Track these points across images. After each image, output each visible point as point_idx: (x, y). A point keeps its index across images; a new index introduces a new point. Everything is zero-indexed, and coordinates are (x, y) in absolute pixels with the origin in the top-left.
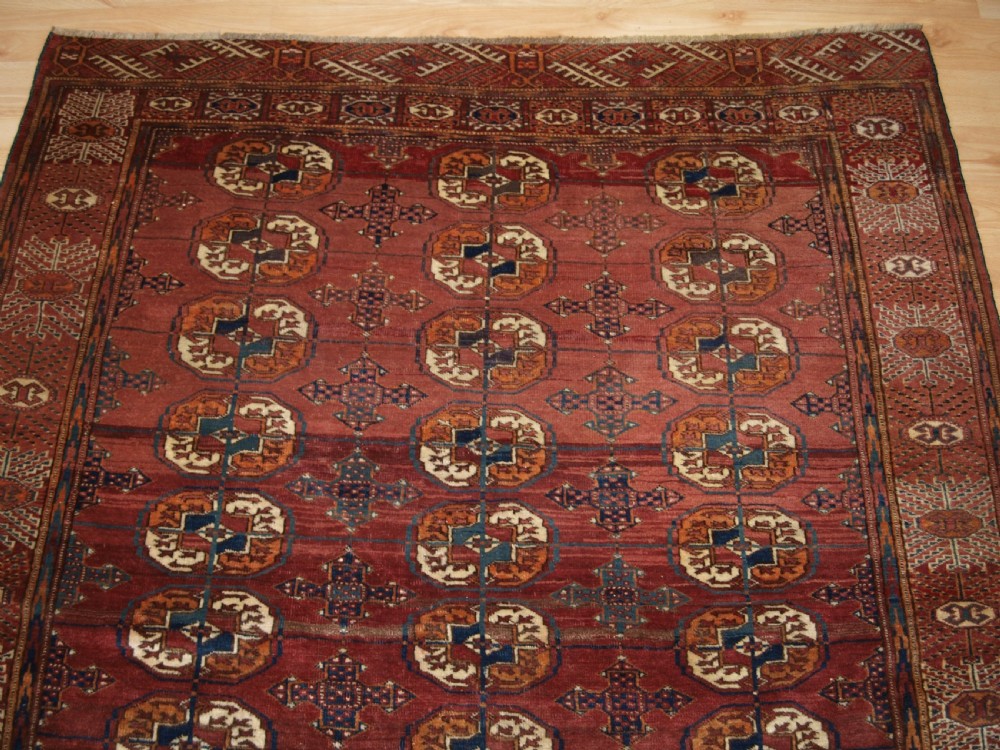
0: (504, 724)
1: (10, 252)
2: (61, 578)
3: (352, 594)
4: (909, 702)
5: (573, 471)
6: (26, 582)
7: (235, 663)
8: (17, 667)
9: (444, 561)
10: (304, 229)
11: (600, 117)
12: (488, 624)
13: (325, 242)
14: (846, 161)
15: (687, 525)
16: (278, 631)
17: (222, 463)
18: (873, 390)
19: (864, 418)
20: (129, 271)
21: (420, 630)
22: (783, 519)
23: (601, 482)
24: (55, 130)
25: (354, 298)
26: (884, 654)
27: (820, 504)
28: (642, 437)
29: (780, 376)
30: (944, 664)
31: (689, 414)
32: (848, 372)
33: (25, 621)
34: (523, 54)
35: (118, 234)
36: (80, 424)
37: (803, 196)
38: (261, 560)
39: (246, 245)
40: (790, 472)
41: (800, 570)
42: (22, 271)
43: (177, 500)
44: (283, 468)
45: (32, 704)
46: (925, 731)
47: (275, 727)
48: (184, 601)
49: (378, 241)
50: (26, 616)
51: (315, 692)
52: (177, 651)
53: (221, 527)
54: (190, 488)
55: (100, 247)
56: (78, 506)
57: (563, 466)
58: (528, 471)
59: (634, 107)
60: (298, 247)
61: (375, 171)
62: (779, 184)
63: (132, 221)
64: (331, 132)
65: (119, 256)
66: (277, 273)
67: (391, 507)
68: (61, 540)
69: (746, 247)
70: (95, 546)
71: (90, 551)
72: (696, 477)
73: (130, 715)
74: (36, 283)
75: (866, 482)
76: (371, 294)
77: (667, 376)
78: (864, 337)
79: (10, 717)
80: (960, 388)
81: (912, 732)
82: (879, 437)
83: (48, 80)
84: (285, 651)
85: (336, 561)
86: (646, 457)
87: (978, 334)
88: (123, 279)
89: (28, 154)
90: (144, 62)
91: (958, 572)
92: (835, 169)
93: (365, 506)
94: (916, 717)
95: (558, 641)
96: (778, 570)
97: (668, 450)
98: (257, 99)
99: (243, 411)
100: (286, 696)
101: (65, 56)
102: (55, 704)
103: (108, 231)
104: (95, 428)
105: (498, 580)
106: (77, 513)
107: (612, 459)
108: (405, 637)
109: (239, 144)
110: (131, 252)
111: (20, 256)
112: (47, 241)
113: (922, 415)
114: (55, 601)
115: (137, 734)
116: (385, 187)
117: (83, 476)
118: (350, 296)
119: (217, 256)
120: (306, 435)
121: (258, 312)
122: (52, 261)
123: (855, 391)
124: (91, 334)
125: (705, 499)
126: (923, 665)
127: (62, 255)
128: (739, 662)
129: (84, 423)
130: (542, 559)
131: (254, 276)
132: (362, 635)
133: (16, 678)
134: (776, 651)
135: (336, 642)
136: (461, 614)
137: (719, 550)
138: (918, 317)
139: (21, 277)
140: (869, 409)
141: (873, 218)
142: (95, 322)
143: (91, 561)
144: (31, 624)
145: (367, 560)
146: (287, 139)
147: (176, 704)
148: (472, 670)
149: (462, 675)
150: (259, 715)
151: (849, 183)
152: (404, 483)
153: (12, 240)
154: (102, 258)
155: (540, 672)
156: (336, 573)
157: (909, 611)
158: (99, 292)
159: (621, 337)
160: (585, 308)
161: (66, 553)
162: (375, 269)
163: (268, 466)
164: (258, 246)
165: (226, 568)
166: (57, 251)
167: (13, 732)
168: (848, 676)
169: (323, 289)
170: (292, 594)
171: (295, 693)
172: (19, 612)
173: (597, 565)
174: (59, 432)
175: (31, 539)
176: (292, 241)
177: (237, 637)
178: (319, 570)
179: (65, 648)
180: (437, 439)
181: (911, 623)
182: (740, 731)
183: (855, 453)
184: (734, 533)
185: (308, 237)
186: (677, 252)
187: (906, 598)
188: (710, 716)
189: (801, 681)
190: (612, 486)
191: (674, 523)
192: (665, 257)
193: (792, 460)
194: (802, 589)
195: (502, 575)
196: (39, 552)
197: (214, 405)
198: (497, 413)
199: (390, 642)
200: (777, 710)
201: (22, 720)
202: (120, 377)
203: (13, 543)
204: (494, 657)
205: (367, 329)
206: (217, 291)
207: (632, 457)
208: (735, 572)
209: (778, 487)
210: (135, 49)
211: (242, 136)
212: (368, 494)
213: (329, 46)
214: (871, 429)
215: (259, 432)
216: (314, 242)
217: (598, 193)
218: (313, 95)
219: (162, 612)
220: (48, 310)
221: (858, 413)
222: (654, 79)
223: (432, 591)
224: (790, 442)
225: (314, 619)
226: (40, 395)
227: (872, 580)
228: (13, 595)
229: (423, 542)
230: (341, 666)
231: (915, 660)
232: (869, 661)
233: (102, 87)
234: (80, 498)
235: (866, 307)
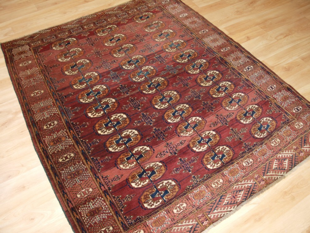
0: (166, 94)
2: (67, 114)
3: (126, 89)
4: (226, 62)
5: (151, 58)
6: (60, 118)
7: (112, 109)
8: (68, 131)
9: (138, 78)
10: (77, 49)
11: (119, 16)
12: (153, 82)
13: (83, 49)
14: (164, 7)
15: (175, 57)
16: (116, 101)
17: (87, 84)
18: (190, 30)
19: (192, 34)
21: (142, 88)
22: (189, 50)
23: (157, 58)
24: (13, 56)
26: (217, 58)
27: (193, 46)
28: (158, 50)
29: (174, 35)
30: (227, 56)
31: (164, 44)
32: (184, 30)
33: (64, 124)
34: (99, 14)
35: (40, 64)
36: (53, 91)
37: (160, 14)
38: (105, 93)
39: (68, 55)
40: (185, 45)
41: (197, 55)
42: (23, 77)
43: (82, 93)
44: (99, 80)
45: (75, 135)
46: (231, 65)
47: (126, 113)
48: (95, 105)
49: (93, 45)
50: (64, 123)
51: (130, 105)
52: (99, 112)
53: (94, 92)
54: (83, 90)
55: (37, 67)
56: (63, 103)
57: (149, 58)
58: (143, 62)
59: (124, 13)
60: (78, 52)
61: (85, 37)
62: (155, 14)
63: (41, 61)
64: (72, 35)
65: (42, 67)
66: (77, 56)
67: (123, 76)
68: (63, 109)
69: (156, 22)
70: (71, 107)
71: (70, 108)
72: (171, 51)
73: (97, 125)
74: (27, 78)
75: (198, 41)
76: (97, 52)
77: (156, 41)
78: (183, 25)
79: (72, 139)
80: (203, 25)
81: (230, 66)
82: (196, 35)
83: (6, 50)
84: (120, 103)
85: (119, 87)
86: (161, 52)
87: (201, 19)
88: (46, 69)
89: (10, 61)
90: (25, 40)
91: (220, 45)
92: (163, 9)
93: (119, 78)
94: (229, 63)
95: (166, 79)
96: (193, 56)
97: (164, 50)
98: (54, 36)
99: (86, 76)
100: (125, 108)
101: (6, 46)
102: (80, 132)
103: (37, 65)
104: (57, 91)
105: (150, 77)
106: (63, 104)
107: (156, 54)
108: (140, 91)
109: (55, 43)
110: (45, 66)
111: (20, 75)
112: (25, 71)
113: (200, 31)
114: (69, 117)
115: (100, 127)
116: (88, 38)
117: (60, 99)
118: (93, 54)
119: (63, 59)
120: (101, 74)
121: (77, 63)
122: (28, 73)
123: (187, 32)
124: (45, 79)
125: (175, 53)
126: (224, 57)
127: (30, 72)
128: (197, 69)
129: (54, 91)
130: (155, 71)
131: (72, 59)
132: (132, 94)
133: (69, 133)
134: (201, 65)
135: (128, 97)
136: (147, 83)
137: (182, 58)
138: (190, 20)
140: (191, 33)
141: (174, 12)
142: (45, 78)
143: (71, 109)
144: (66, 123)
145: (125, 85)
146: (64, 39)
147: (105, 120)
148: (155, 90)
149: (153, 91)
150: (122, 113)
151: (166, 9)
152: (123, 72)
153: (17, 74)
154: (39, 69)
155: (166, 84)
156: (120, 88)
157: (217, 52)
158: (42, 73)
159: (145, 40)
160: (136, 39)
161: (65, 110)
162: (95, 49)
163: (96, 81)
164: (70, 54)
165: (99, 97)
167: (75, 141)
168: (215, 63)
169: (88, 55)
170: (115, 95)
171: (126, 107)
172: (62, 122)
173: (165, 68)
174: (50, 95)
175: (56, 112)
176: (76, 51)
177: (109, 105)
178: (117, 90)
179: (76, 123)
180: (124, 64)
181: (218, 53)
182: (204, 77)
183: (194, 39)
184: (183, 55)
185: (79, 50)
186: (146, 27)
187: (215, 51)
188: (198, 77)
189: (208, 68)
190: (159, 58)
191: (172, 58)
192: (144, 28)
193: (185, 43)
194: (199, 57)
195: (150, 76)
196: (59, 113)
197: (79, 78)
198: (132, 57)
199: (138, 93)
200: (207, 72)
201: (75, 138)
202: (57, 82)
203: (53, 114)
204: (157, 86)
205: (100, 57)
206: (67, 63)
207: (159, 53)
208: (187, 59)
209: (185, 47)
210: (22, 39)
212: (118, 76)
213: (62, 25)
214: (194, 35)
215: (91, 77)
216: (81, 50)
217: (127, 25)
218: (65, 32)
219: (92, 109)
220: (33, 80)
221: (190, 34)
222: (125, 9)
223: (140, 83)
224: (182, 41)
225: (122, 96)
226: (41, 92)
227: (208, 51)
228: (59, 121)
229: (133, 78)
230: (132, 100)
231: (223, 57)
232: (216, 60)
233: (19, 46)
234: (62, 102)
235: (181, 22)
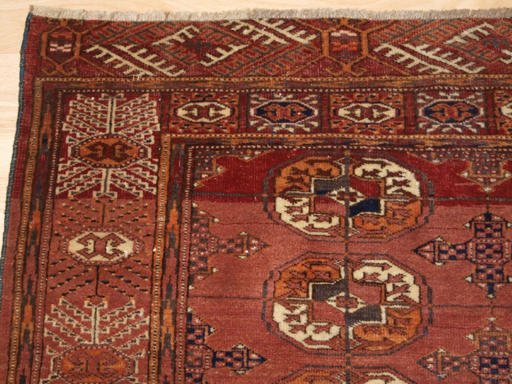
1: (34, 320)
10: (400, 278)
13: (427, 294)
20: (192, 342)
24: (62, 152)
25: (475, 366)
35: (169, 291)
39: (332, 302)
42: (55, 346)
49: (491, 291)
60: (394, 302)
61: (474, 196)
63: (184, 275)
64: (411, 144)
65: (175, 322)
66: (376, 337)
74: (77, 363)
76: (494, 360)
83: (39, 81)
88: (186, 354)
90: (159, 53)
98: (311, 102)
101: (55, 47)
103: (156, 289)
109: (301, 165)
110: (189, 316)
111: (49, 326)
112: (80, 304)
116: (488, 216)
118: (468, 364)
119: (297, 318)
122: (91, 332)
127: (103, 324)
131: (347, 341)
139: (55, 354)
146: (358, 157)
153: (34, 305)
154: (155, 325)
158: (159, 372)
162: (493, 325)
164: (348, 302)
166: (95, 320)
169: (435, 356)
176: (387, 294)
185: (406, 288)
206: (308, 366)
210: (144, 35)
211: (302, 154)
213: (388, 25)
216: (414, 293)
218: (380, 95)
